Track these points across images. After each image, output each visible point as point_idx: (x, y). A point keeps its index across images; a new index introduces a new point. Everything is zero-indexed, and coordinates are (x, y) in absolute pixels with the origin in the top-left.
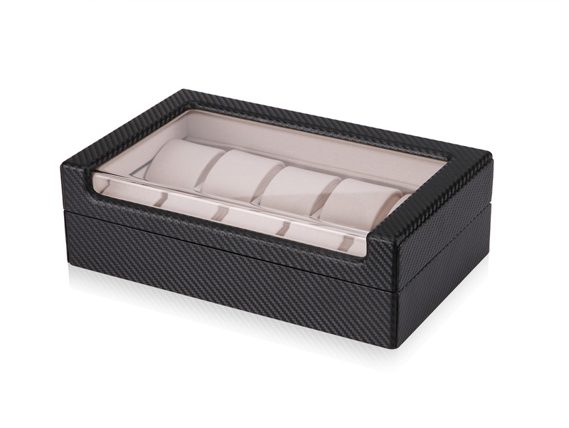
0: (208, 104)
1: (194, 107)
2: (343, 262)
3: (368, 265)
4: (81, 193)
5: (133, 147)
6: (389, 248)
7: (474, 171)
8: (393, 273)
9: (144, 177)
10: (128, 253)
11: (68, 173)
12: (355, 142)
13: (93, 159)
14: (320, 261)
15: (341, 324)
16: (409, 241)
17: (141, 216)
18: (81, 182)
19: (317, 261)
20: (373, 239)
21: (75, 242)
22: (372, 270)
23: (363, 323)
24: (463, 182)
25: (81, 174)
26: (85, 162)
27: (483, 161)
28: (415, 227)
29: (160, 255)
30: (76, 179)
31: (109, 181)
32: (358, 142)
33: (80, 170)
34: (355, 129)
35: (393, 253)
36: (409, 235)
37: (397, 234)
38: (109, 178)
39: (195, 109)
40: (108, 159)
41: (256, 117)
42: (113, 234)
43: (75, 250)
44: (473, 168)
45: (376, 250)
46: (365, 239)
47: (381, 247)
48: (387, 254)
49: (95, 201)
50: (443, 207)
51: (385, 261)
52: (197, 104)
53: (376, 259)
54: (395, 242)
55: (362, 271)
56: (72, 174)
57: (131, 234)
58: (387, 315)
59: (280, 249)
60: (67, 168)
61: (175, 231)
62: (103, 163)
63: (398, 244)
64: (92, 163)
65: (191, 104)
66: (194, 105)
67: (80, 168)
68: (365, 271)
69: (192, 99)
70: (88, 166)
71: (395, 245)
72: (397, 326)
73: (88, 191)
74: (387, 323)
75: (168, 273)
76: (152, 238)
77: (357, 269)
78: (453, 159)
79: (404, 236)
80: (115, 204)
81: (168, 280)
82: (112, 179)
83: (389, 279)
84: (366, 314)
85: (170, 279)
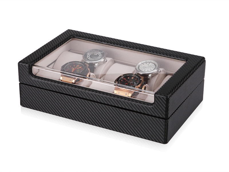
0: (80, 36)
1: (74, 37)
2: (140, 104)
3: (155, 107)
4: (27, 75)
5: (49, 55)
6: (164, 99)
7: (198, 65)
8: (166, 110)
9: (53, 68)
10: (48, 102)
11: (21, 66)
12: (145, 52)
13: (32, 60)
14: (133, 105)
15: (142, 133)
16: (173, 96)
17: (54, 85)
18: (27, 70)
19: (132, 105)
20: (157, 95)
21: (24, 97)
22: (156, 109)
23: (152, 133)
24: (194, 70)
25: (27, 67)
26: (29, 61)
27: (201, 61)
28: (175, 90)
29: (62, 103)
30: (25, 69)
31: (39, 69)
32: (146, 53)
33: (27, 65)
34: (145, 47)
35: (166, 102)
36: (173, 93)
37: (168, 93)
38: (39, 68)
39: (74, 38)
40: (39, 60)
41: (101, 41)
42: (41, 93)
43: (24, 100)
44: (198, 64)
45: (159, 100)
46: (154, 95)
47: (161, 99)
48: (163, 102)
49: (33, 79)
50: (186, 81)
51: (162, 105)
52: (75, 36)
53: (159, 104)
54: (167, 97)
55: (152, 109)
56: (23, 67)
57: (49, 94)
58: (163, 129)
59: (116, 99)
60: (21, 64)
61: (69, 92)
62: (36, 62)
63: (168, 98)
64: (32, 62)
65: (73, 36)
66: (74, 36)
67: (27, 64)
68: (154, 109)
69: (73, 34)
70: (31, 63)
71: (167, 98)
72: (167, 134)
73: (30, 74)
74: (163, 133)
75: (65, 110)
76: (58, 95)
77: (150, 108)
78: (189, 60)
79: (171, 94)
80: (42, 79)
81: (65, 113)
82: (40, 69)
83: (164, 113)
84: (153, 129)
85: (66, 113)
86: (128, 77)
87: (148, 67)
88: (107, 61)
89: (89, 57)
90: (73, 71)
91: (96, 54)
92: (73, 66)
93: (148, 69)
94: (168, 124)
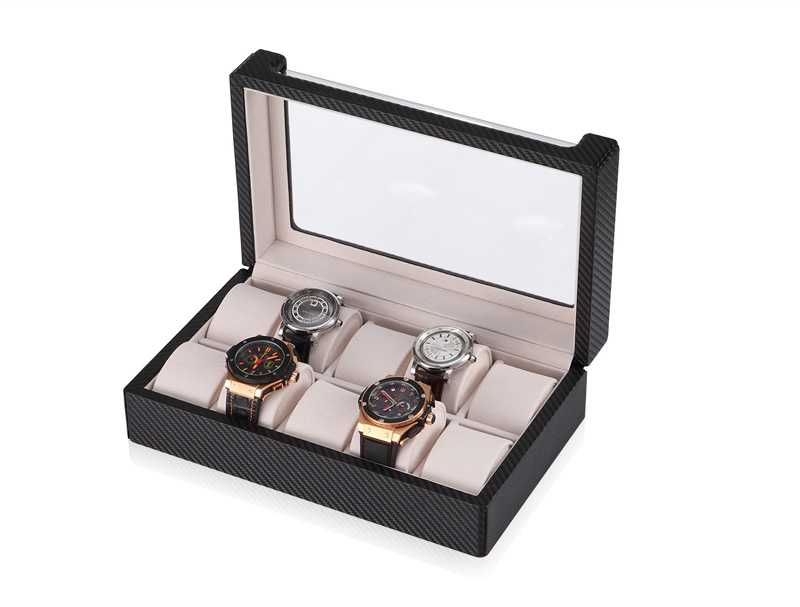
86: (392, 386)
87: (445, 346)
88: (341, 324)
89: (296, 314)
90: (255, 367)
91: (314, 303)
92: (255, 352)
93: (445, 354)
94: (486, 514)
